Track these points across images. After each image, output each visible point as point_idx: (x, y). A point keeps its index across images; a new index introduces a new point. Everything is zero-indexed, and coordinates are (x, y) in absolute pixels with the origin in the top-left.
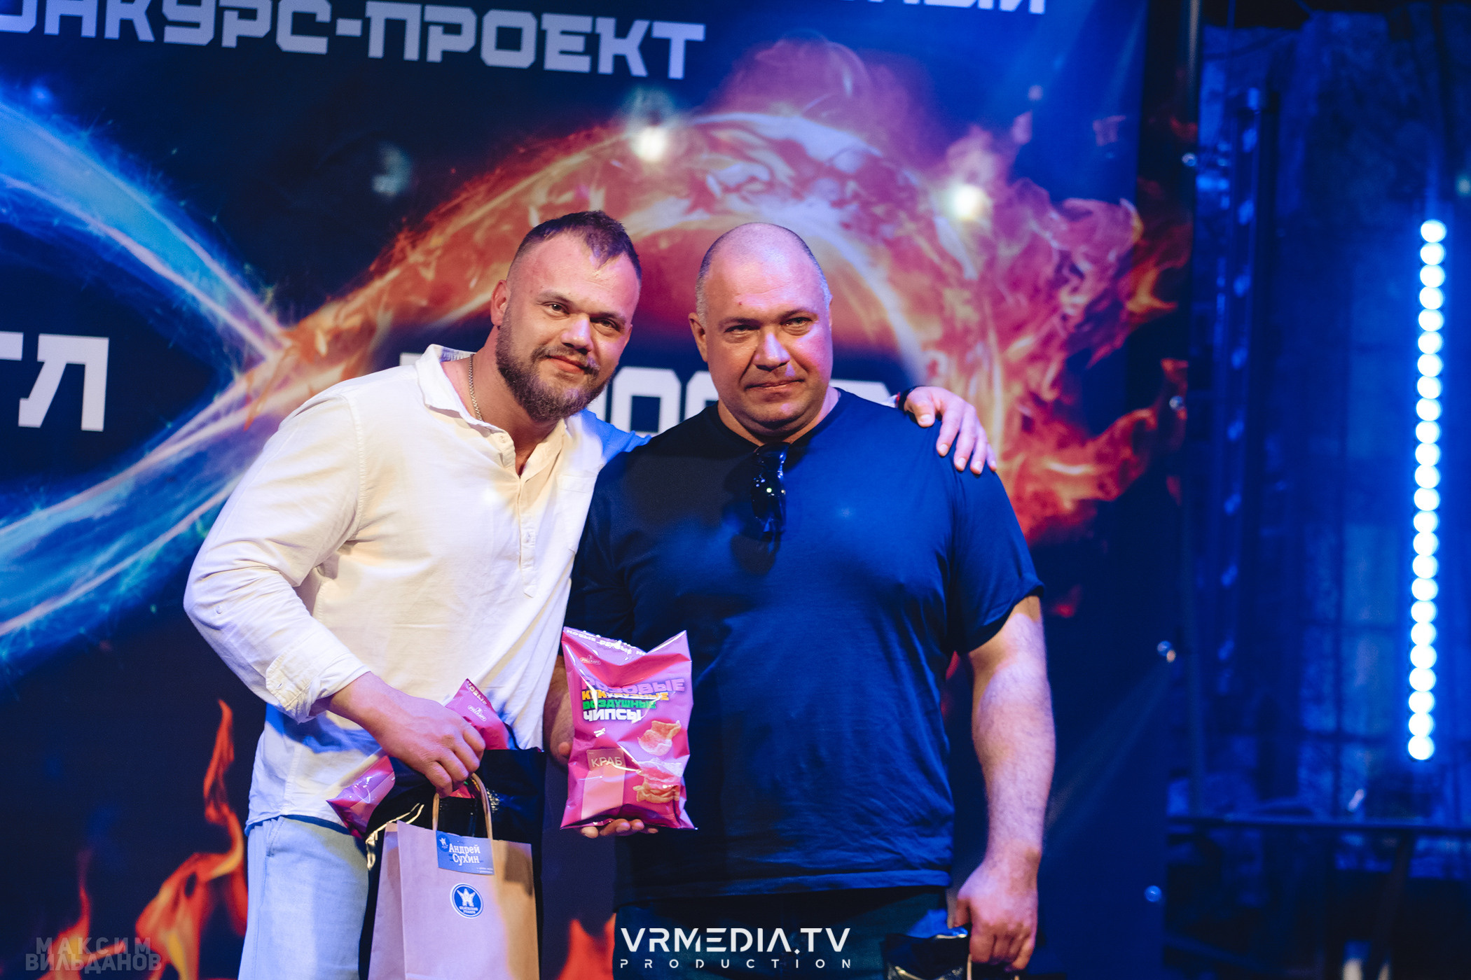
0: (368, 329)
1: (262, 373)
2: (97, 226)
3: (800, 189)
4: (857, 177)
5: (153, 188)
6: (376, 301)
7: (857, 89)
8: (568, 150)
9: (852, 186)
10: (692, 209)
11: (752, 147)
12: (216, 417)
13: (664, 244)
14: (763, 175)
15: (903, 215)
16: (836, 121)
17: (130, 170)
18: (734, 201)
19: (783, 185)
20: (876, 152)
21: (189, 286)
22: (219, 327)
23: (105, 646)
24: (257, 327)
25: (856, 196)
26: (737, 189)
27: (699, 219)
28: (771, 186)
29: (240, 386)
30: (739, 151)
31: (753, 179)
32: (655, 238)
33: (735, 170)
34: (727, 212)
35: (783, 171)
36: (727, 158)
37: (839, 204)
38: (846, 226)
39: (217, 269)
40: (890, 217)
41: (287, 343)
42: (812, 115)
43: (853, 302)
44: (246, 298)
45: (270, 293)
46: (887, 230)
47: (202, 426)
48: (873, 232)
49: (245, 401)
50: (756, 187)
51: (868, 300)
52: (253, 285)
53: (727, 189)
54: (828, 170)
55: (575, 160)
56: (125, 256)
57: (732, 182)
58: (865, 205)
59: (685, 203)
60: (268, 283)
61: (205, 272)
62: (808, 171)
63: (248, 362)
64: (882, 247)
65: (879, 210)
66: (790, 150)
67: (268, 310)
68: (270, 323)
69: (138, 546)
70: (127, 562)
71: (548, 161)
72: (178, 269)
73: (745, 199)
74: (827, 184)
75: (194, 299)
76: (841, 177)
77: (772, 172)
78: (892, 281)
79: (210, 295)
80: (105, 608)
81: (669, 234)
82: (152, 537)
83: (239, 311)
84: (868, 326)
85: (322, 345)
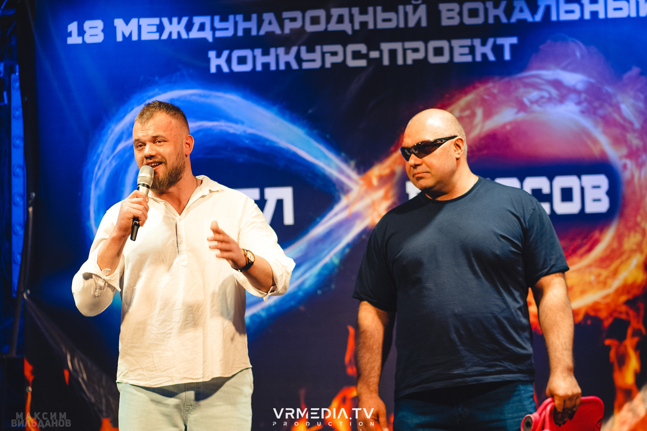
0: (392, 174)
1: (353, 195)
2: (283, 143)
3: (562, 99)
4: (586, 91)
5: (303, 126)
6: (395, 162)
7: (582, 56)
8: (466, 93)
9: (583, 96)
10: (518, 112)
11: (541, 84)
12: (336, 214)
13: (508, 128)
14: (546, 95)
15: (606, 105)
16: (574, 70)
17: (294, 121)
18: (536, 107)
19: (555, 99)
20: (592, 81)
21: (321, 164)
22: (334, 179)
23: (302, 308)
24: (349, 177)
25: (586, 100)
26: (536, 102)
27: (522, 116)
28: (550, 99)
29: (344, 201)
30: (535, 86)
31: (542, 97)
32: (504, 126)
33: (535, 94)
34: (533, 112)
35: (554, 92)
36: (530, 90)
37: (579, 103)
38: (583, 112)
39: (331, 156)
40: (601, 106)
41: (361, 182)
42: (565, 69)
43: (590, 143)
44: (343, 166)
45: (353, 163)
46: (601, 112)
47: (331, 218)
48: (595, 113)
49: (347, 207)
50: (544, 100)
51: (595, 141)
52: (346, 161)
53: (532, 102)
54: (573, 90)
55: (469, 97)
56: (295, 155)
57: (534, 99)
58: (590, 103)
59: (515, 110)
60: (352, 158)
61: (326, 158)
62: (565, 92)
63: (346, 191)
64: (599, 119)
65: (596, 104)
66: (557, 84)
67: (353, 170)
68: (354, 175)
69: (311, 268)
70: (307, 275)
71: (459, 99)
72: (316, 158)
73: (540, 106)
74: (573, 96)
75: (323, 169)
76: (578, 92)
77: (549, 93)
78: (605, 133)
79: (329, 165)
80: (301, 293)
81: (510, 123)
82: (316, 264)
83: (341, 171)
84: (596, 151)
85: (375, 182)
